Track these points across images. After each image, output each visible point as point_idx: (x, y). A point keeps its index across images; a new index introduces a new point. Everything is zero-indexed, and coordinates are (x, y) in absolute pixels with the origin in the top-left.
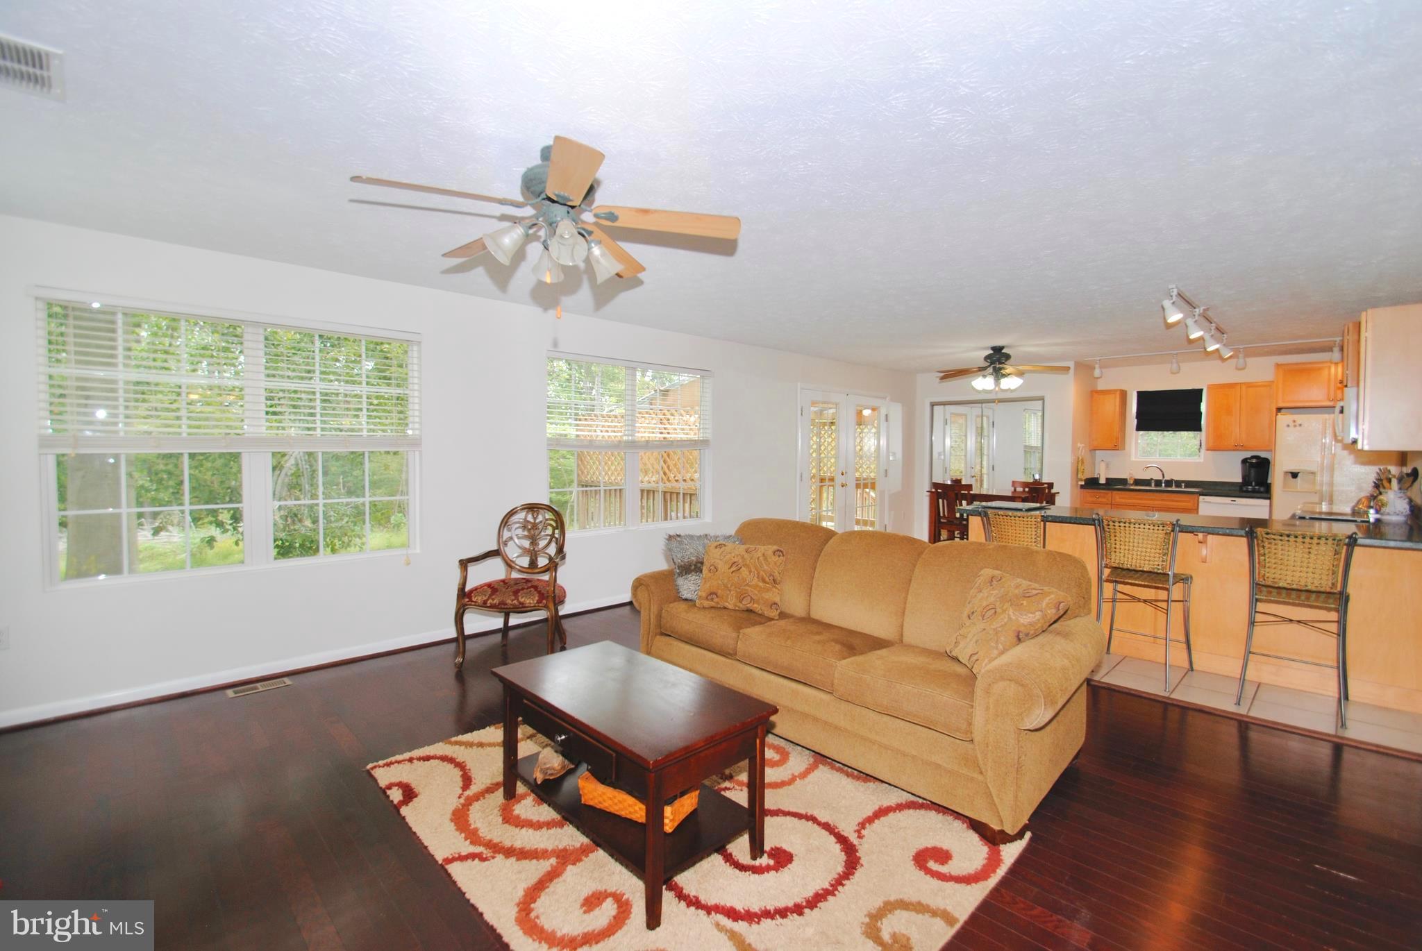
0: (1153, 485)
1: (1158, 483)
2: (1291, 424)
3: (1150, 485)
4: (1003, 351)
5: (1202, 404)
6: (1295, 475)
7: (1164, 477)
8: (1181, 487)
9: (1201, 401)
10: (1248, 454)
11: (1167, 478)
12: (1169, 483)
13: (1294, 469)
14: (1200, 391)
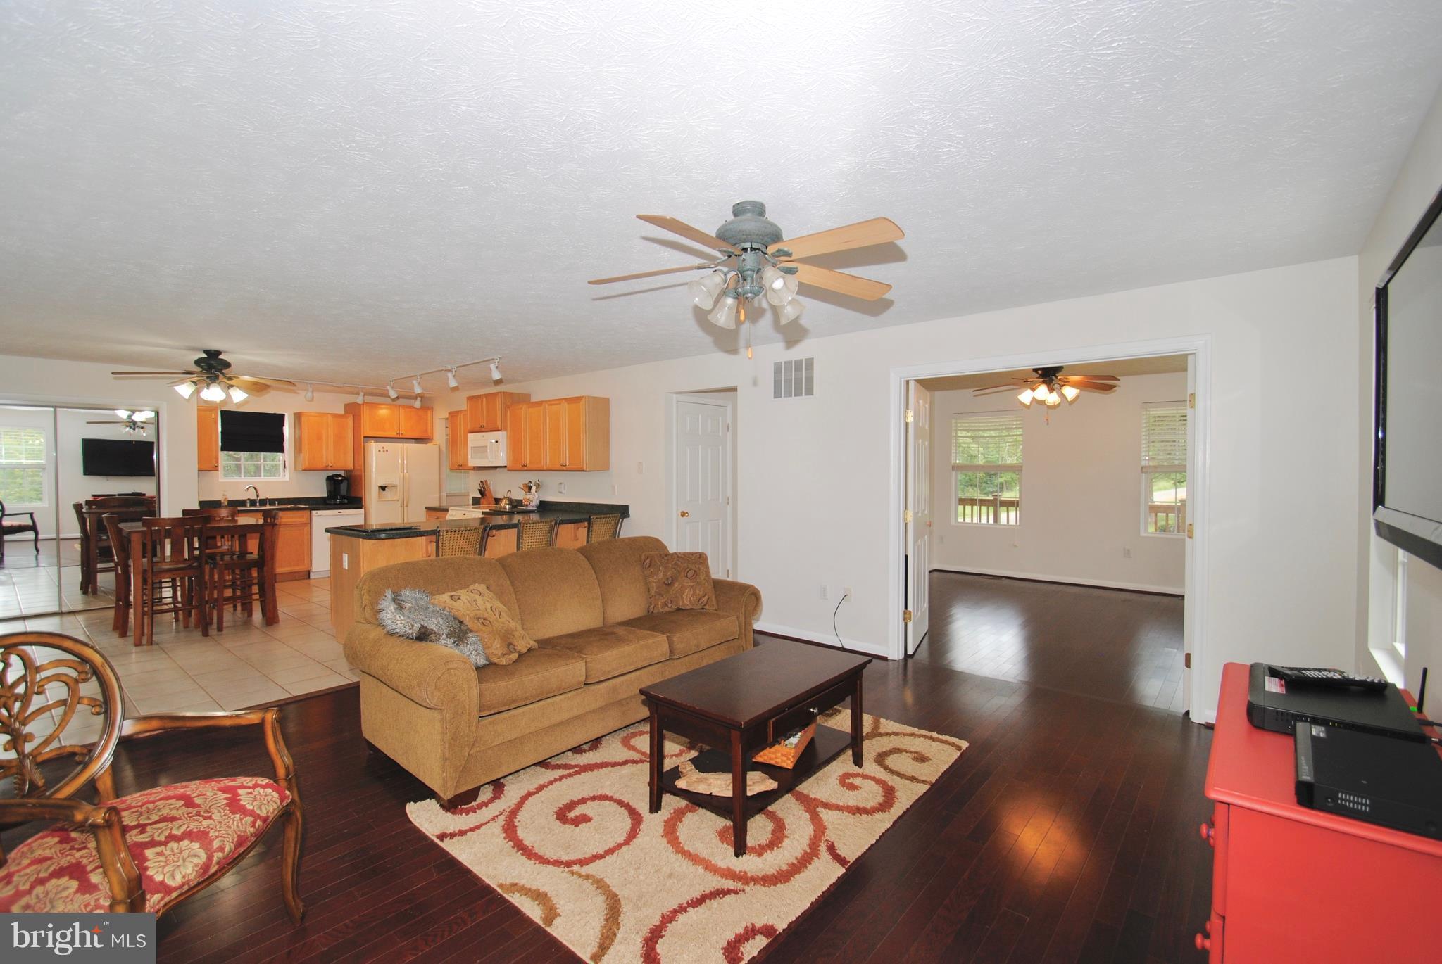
0: (248, 505)
1: (253, 502)
2: (382, 450)
3: (245, 506)
4: (220, 357)
5: (284, 428)
6: (383, 488)
7: (258, 496)
8: (274, 504)
9: (283, 425)
10: (331, 473)
11: (262, 497)
12: (263, 502)
13: (383, 484)
14: (282, 417)
